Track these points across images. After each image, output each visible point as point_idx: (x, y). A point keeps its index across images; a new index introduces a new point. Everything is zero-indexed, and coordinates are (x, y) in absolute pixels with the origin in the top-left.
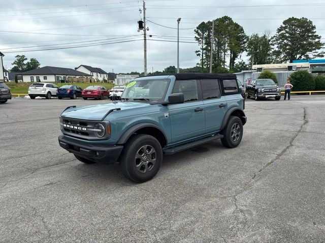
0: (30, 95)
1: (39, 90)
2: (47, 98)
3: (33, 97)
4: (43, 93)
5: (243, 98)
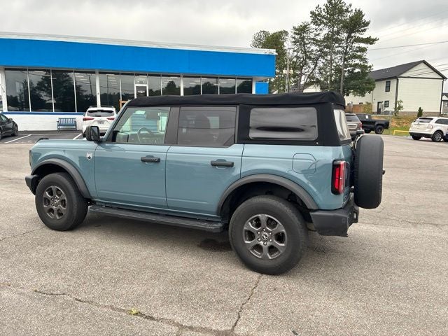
0: (412, 134)
1: (422, 127)
2: (434, 140)
3: (417, 137)
4: (427, 131)
5: (332, 160)
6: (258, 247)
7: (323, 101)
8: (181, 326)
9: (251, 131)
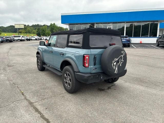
5: (83, 54)
6: (67, 83)
7: (85, 32)
8: (26, 98)
9: (69, 43)
